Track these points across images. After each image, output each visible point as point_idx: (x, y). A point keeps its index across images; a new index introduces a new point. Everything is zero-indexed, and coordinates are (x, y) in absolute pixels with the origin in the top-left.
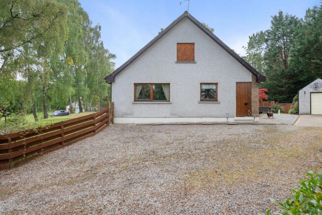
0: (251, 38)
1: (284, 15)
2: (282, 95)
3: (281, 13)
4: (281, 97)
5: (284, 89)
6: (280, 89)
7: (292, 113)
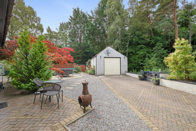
0: (61, 24)
1: (80, 10)
2: (79, 59)
3: (78, 9)
4: (79, 60)
5: (80, 56)
6: (78, 55)
7: (90, 74)
